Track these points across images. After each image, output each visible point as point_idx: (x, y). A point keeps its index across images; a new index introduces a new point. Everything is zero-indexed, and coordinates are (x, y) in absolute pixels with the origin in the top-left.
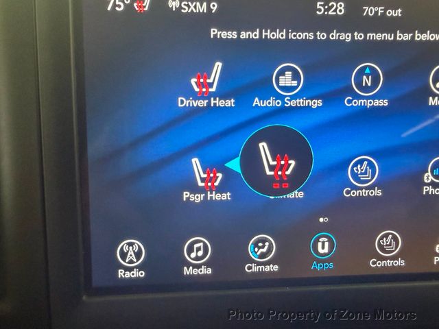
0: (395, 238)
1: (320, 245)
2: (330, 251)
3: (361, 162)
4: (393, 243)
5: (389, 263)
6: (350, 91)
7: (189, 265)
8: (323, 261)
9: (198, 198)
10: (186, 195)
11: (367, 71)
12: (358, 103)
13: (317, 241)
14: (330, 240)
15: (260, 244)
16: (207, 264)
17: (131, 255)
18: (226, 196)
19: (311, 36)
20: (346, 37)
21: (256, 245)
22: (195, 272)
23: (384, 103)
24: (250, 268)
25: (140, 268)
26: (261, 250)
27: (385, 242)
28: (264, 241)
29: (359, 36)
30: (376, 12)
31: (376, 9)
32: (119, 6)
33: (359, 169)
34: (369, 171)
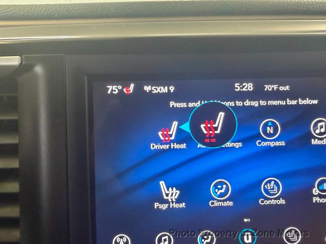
0: (296, 232)
1: (245, 237)
2: (253, 241)
4: (296, 236)
6: (258, 136)
9: (164, 207)
10: (156, 205)
12: (265, 144)
14: (252, 234)
15: (205, 237)
18: (183, 205)
19: (232, 104)
20: (255, 104)
21: (202, 237)
23: (283, 143)
26: (206, 241)
27: (290, 235)
28: (208, 234)
29: (263, 103)
30: (273, 88)
31: (273, 86)
32: (115, 91)
33: (269, 187)
34: (276, 188)
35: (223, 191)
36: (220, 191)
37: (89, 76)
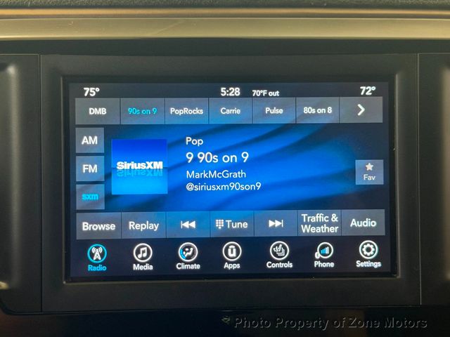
0: (284, 247)
1: (229, 250)
2: (238, 254)
4: (283, 250)
5: (281, 265)
7: (137, 263)
8: (232, 263)
13: (227, 248)
14: (237, 248)
15: (187, 249)
16: (150, 263)
17: (97, 255)
21: (184, 250)
22: (142, 268)
24: (179, 266)
25: (103, 264)
26: (188, 253)
27: (277, 250)
28: (189, 247)
30: (262, 94)
31: (262, 91)
32: (92, 93)
37: (64, 77)
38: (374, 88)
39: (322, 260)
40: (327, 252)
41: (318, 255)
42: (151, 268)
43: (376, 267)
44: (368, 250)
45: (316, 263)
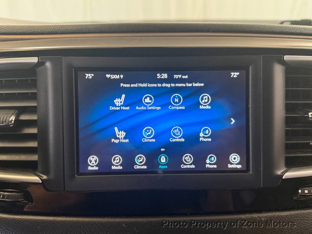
0: (190, 157)
1: (162, 159)
2: (166, 161)
3: (176, 129)
4: (190, 159)
5: (188, 166)
6: (170, 104)
7: (114, 165)
8: (163, 165)
9: (117, 141)
10: (113, 140)
11: (177, 97)
12: (173, 108)
13: (161, 157)
14: (166, 157)
15: (140, 158)
16: (121, 165)
17: (93, 161)
18: (127, 141)
19: (156, 85)
20: (168, 85)
21: (138, 158)
22: (116, 168)
23: (184, 108)
24: (136, 167)
25: (96, 166)
26: (140, 160)
27: (186, 158)
28: (141, 157)
29: (173, 85)
31: (179, 76)
32: (90, 77)
33: (175, 131)
34: (179, 132)
35: (150, 133)
36: (148, 133)
37: (75, 68)
38: (238, 74)
39: (210, 164)
40: (213, 160)
41: (208, 161)
42: (121, 168)
43: (238, 167)
44: (235, 159)
45: (207, 166)
